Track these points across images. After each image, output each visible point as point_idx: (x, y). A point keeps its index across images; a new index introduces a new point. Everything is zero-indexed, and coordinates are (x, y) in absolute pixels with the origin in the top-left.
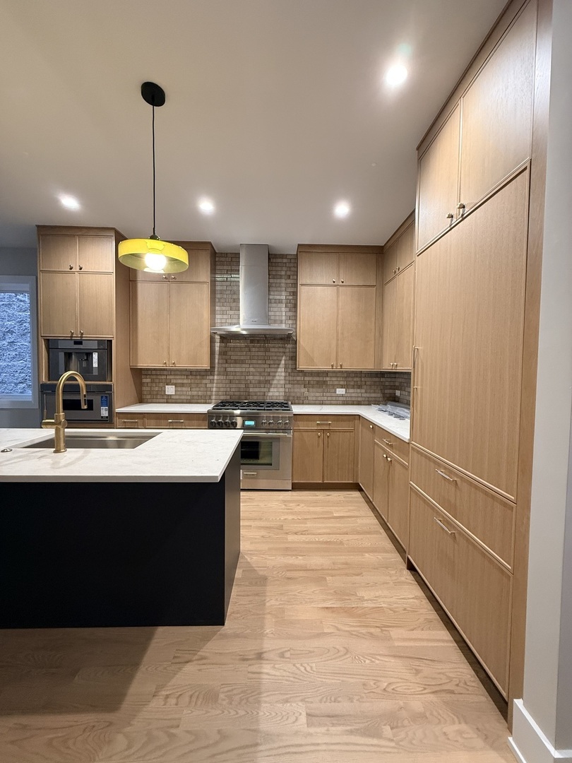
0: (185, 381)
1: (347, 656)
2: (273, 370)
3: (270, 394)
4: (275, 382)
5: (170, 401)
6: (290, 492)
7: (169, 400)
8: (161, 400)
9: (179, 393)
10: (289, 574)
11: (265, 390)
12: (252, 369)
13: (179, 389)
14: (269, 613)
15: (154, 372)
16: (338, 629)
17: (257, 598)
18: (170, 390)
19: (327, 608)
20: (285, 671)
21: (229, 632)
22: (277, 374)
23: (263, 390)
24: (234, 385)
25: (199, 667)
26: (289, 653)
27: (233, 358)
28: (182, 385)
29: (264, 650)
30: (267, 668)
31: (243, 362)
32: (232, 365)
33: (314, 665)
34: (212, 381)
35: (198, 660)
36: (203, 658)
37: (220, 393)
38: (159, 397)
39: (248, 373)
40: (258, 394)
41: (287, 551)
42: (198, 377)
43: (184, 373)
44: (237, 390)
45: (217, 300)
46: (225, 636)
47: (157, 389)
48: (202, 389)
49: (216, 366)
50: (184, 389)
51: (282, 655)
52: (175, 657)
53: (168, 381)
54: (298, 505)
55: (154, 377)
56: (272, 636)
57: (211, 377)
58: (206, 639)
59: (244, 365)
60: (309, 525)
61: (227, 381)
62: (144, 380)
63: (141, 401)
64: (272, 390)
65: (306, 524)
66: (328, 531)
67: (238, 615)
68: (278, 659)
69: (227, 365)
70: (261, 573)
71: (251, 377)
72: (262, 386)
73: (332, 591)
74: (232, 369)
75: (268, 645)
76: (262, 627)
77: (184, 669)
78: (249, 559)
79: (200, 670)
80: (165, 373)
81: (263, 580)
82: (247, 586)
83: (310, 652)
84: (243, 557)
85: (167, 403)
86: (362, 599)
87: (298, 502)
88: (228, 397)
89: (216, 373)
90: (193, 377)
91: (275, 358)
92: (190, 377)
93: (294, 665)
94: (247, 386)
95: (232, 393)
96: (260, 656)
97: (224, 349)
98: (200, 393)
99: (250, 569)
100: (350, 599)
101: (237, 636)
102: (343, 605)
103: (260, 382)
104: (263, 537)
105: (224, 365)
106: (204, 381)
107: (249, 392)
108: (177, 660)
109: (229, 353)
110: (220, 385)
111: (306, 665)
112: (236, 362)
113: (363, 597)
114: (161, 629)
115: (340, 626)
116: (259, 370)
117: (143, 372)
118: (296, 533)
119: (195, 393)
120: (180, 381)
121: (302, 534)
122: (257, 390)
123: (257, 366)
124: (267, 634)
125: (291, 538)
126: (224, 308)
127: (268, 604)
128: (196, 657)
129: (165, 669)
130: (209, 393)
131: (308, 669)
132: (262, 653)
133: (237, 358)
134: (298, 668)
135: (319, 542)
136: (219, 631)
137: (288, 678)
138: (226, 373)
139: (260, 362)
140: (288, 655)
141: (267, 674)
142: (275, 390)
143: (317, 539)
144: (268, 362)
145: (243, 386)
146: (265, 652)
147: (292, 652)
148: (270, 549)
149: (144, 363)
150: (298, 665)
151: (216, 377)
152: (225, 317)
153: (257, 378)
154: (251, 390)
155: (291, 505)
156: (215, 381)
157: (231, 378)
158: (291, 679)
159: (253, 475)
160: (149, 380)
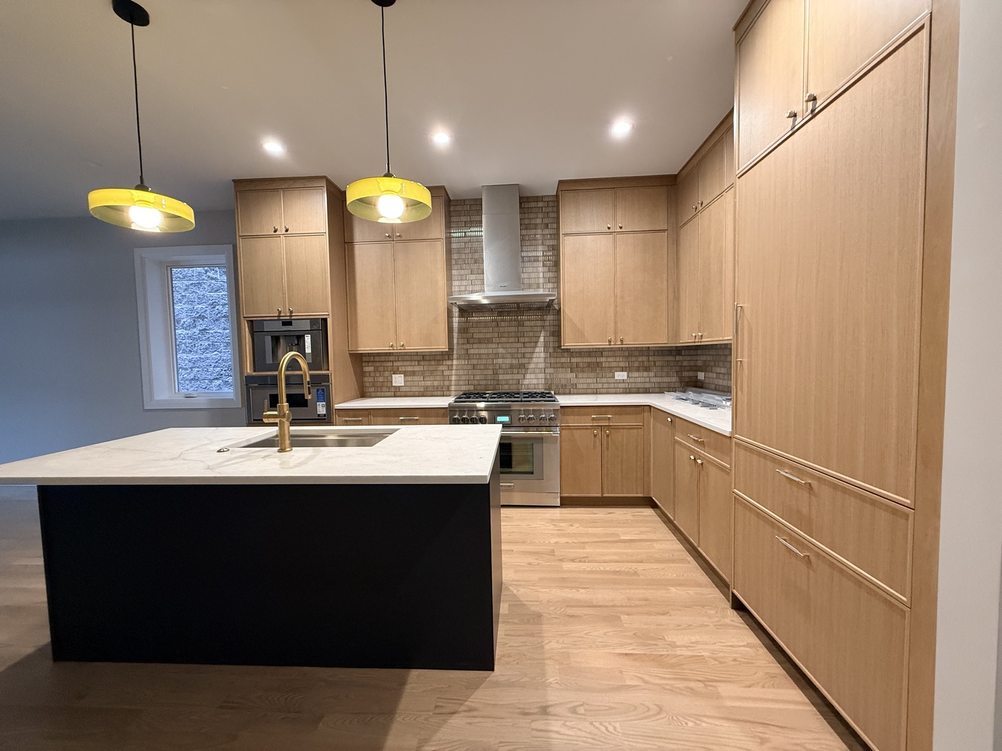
0: (417, 368)
1: (662, 716)
2: (529, 350)
3: (526, 382)
4: (532, 366)
5: (398, 394)
6: (558, 509)
7: (397, 393)
8: (387, 394)
9: (409, 384)
10: (570, 611)
11: (520, 376)
12: (501, 350)
13: (410, 378)
14: (550, 658)
15: (377, 359)
16: (646, 682)
17: (531, 639)
18: (398, 380)
19: (626, 654)
20: (580, 730)
21: (502, 679)
22: (535, 355)
23: (516, 377)
24: (478, 372)
25: (469, 720)
26: (582, 708)
27: (476, 336)
28: (413, 373)
29: (550, 703)
30: (555, 726)
31: (489, 341)
32: (475, 346)
33: (617, 725)
34: (450, 368)
35: (465, 711)
36: (471, 710)
37: (461, 383)
38: (384, 389)
39: (497, 355)
40: (511, 382)
41: (563, 582)
42: (433, 363)
43: (415, 358)
44: (482, 377)
45: (453, 262)
46: (497, 684)
47: (381, 379)
48: (438, 378)
49: (455, 347)
50: (416, 378)
51: (573, 710)
52: (436, 707)
53: (395, 369)
54: (572, 525)
55: (378, 364)
56: (557, 686)
57: (449, 363)
58: (474, 687)
59: (490, 345)
60: (589, 550)
61: (469, 367)
62: (366, 369)
63: (363, 395)
64: (528, 376)
65: (584, 548)
66: (616, 558)
67: (511, 659)
68: (570, 715)
69: (468, 346)
70: (533, 608)
71: (500, 361)
72: (515, 371)
73: (629, 634)
74: (476, 351)
75: (553, 697)
76: (543, 675)
77: (449, 721)
78: (515, 592)
79: (470, 724)
80: (391, 358)
81: (537, 618)
82: (516, 624)
83: (611, 708)
84: (507, 589)
85: (395, 396)
86: (673, 645)
87: (571, 522)
88: (472, 388)
89: (455, 356)
90: (427, 363)
91: (531, 334)
92: (422, 363)
93: (591, 723)
94: (495, 373)
95: (476, 382)
96: (544, 711)
97: (464, 325)
98: (436, 383)
99: (517, 604)
100: (657, 645)
101: (510, 685)
102: (647, 652)
103: (512, 366)
104: (529, 564)
105: (465, 347)
106: (441, 368)
107: (498, 380)
108: (438, 711)
109: (471, 330)
110: (461, 372)
111: (607, 724)
112: (480, 341)
113: (675, 642)
114: (415, 674)
115: (646, 678)
116: (510, 350)
117: (364, 359)
118: (573, 561)
119: (429, 383)
120: (409, 369)
121: (580, 561)
122: (508, 377)
123: (508, 345)
124: (551, 683)
125: (567, 566)
126: (463, 272)
127: (547, 647)
128: (462, 708)
129: (426, 719)
130: (447, 383)
131: (611, 728)
132: (548, 707)
133: (481, 336)
134: (597, 728)
135: (606, 572)
136: (486, 678)
137: (585, 739)
138: (468, 356)
139: (512, 340)
140: (581, 710)
141: (558, 732)
142: (533, 376)
143: (602, 569)
144: (522, 340)
145: (490, 372)
146: (551, 706)
147: (587, 707)
148: (541, 579)
149: (364, 348)
150: (597, 724)
151: (455, 362)
152: (464, 283)
153: (508, 361)
154: (501, 377)
155: (562, 524)
156: (454, 367)
157: (475, 362)
158: (591, 741)
159: (509, 486)
160: (371, 369)
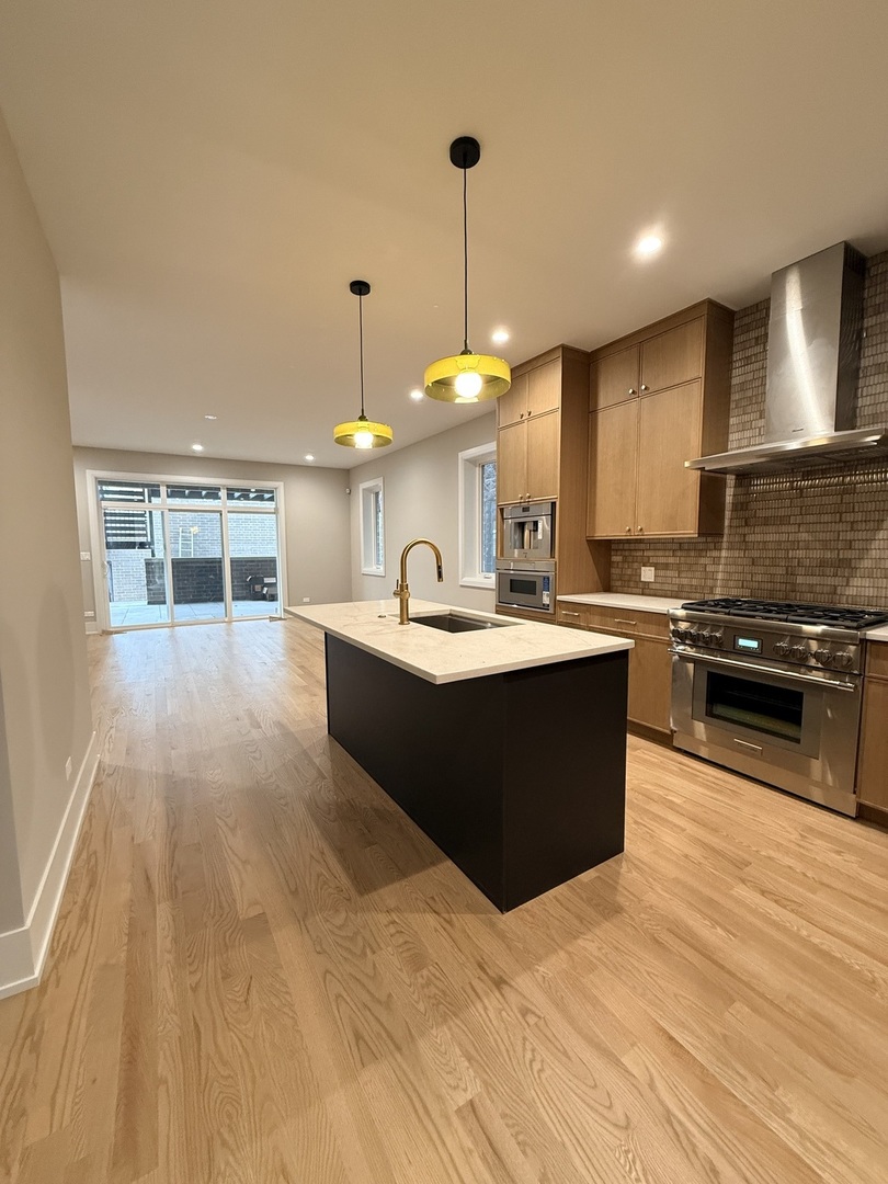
0: (671, 560)
1: (616, 1132)
3: (851, 591)
5: (647, 591)
7: (645, 590)
8: (634, 590)
9: (659, 580)
10: (665, 937)
11: (837, 581)
12: (804, 536)
13: (661, 573)
14: (569, 953)
15: (626, 546)
18: (648, 574)
20: (507, 1029)
21: (501, 926)
23: (830, 581)
24: (761, 569)
26: (536, 1019)
27: (761, 514)
28: (666, 566)
29: (513, 983)
30: (492, 1001)
31: (783, 521)
32: (757, 529)
34: (716, 561)
36: (450, 922)
37: (731, 584)
38: (632, 584)
39: (796, 545)
40: (818, 589)
42: (692, 554)
43: (669, 546)
44: (766, 578)
46: (492, 925)
47: (629, 572)
48: (698, 574)
49: (726, 531)
50: (669, 573)
51: (525, 1012)
53: (646, 559)
55: (627, 553)
56: (540, 979)
57: (715, 554)
59: (784, 528)
61: (745, 561)
62: (614, 559)
63: (607, 588)
64: (856, 582)
67: (530, 919)
68: (516, 1011)
69: (746, 530)
70: (620, 900)
71: (801, 554)
72: (829, 571)
74: (759, 538)
75: (523, 982)
77: (428, 916)
78: (622, 871)
80: (642, 546)
81: (611, 910)
82: (582, 898)
83: (565, 1053)
84: (619, 863)
85: (643, 594)
86: (782, 1112)
88: (747, 593)
89: (725, 545)
90: (684, 553)
92: (679, 553)
93: (525, 1039)
94: (790, 572)
95: (755, 585)
96: (499, 983)
97: (742, 499)
98: (694, 582)
99: (612, 885)
100: (745, 1079)
102: (712, 1069)
103: (823, 563)
105: (741, 531)
106: (702, 561)
107: (794, 584)
108: (430, 902)
109: (753, 505)
110: (733, 569)
111: (538, 1058)
112: (766, 522)
113: (789, 1110)
116: (821, 536)
117: (613, 547)
118: (763, 893)
119: (685, 581)
120: (662, 560)
122: (814, 580)
124: (538, 971)
125: (741, 891)
127: (580, 942)
128: (446, 916)
129: (417, 899)
130: (710, 583)
131: (537, 1066)
132: (506, 982)
133: (769, 513)
134: (524, 1049)
136: (491, 913)
137: (499, 1040)
138: (744, 544)
140: (532, 1019)
141: (485, 1009)
145: (781, 571)
146: (511, 986)
147: (542, 1023)
149: (606, 529)
150: (528, 1046)
151: (724, 553)
153: (817, 554)
154: (800, 580)
156: (723, 561)
157: (756, 554)
158: (502, 1047)
159: (753, 749)
160: (619, 559)
